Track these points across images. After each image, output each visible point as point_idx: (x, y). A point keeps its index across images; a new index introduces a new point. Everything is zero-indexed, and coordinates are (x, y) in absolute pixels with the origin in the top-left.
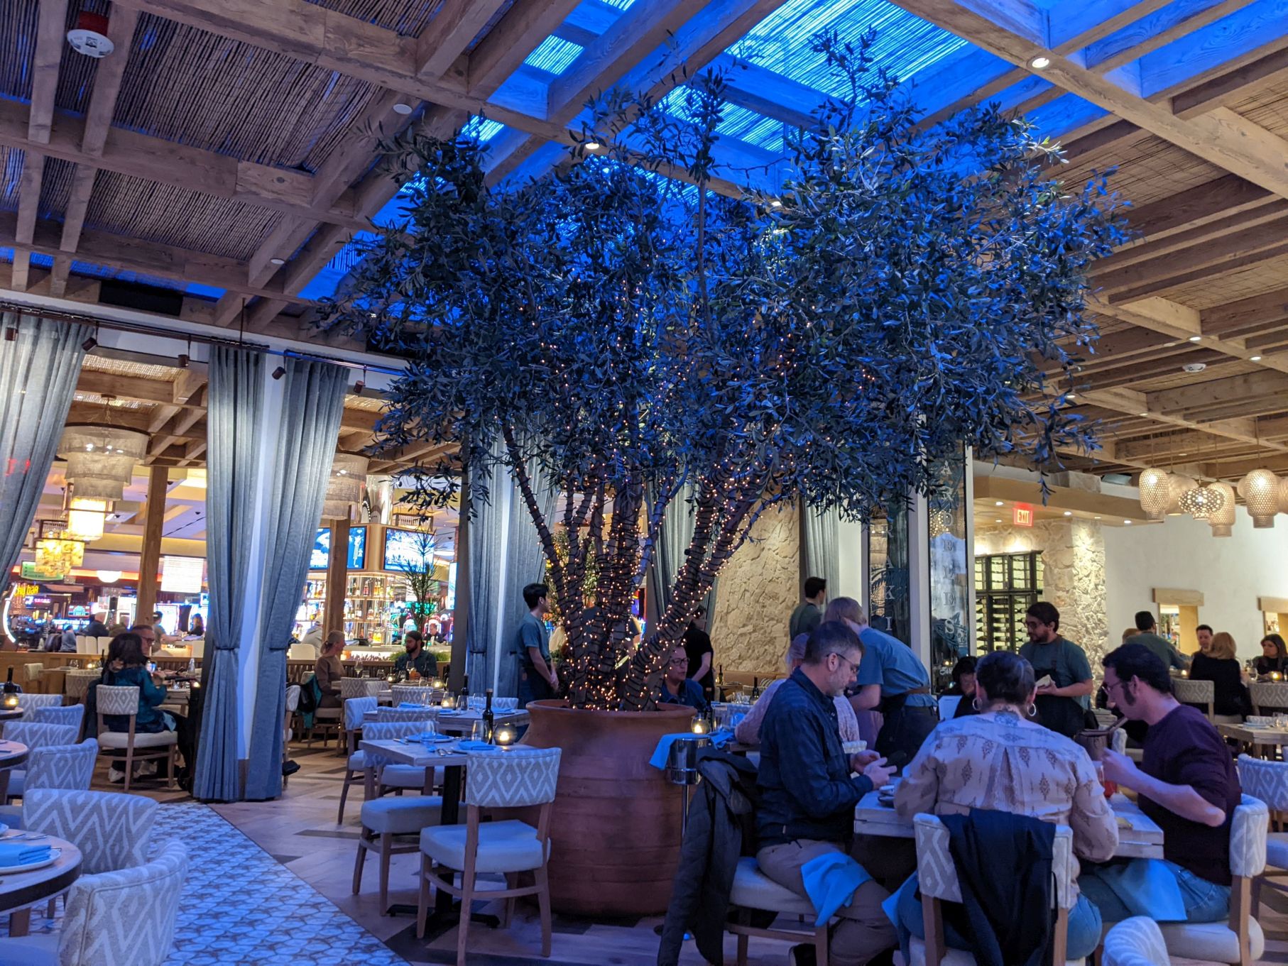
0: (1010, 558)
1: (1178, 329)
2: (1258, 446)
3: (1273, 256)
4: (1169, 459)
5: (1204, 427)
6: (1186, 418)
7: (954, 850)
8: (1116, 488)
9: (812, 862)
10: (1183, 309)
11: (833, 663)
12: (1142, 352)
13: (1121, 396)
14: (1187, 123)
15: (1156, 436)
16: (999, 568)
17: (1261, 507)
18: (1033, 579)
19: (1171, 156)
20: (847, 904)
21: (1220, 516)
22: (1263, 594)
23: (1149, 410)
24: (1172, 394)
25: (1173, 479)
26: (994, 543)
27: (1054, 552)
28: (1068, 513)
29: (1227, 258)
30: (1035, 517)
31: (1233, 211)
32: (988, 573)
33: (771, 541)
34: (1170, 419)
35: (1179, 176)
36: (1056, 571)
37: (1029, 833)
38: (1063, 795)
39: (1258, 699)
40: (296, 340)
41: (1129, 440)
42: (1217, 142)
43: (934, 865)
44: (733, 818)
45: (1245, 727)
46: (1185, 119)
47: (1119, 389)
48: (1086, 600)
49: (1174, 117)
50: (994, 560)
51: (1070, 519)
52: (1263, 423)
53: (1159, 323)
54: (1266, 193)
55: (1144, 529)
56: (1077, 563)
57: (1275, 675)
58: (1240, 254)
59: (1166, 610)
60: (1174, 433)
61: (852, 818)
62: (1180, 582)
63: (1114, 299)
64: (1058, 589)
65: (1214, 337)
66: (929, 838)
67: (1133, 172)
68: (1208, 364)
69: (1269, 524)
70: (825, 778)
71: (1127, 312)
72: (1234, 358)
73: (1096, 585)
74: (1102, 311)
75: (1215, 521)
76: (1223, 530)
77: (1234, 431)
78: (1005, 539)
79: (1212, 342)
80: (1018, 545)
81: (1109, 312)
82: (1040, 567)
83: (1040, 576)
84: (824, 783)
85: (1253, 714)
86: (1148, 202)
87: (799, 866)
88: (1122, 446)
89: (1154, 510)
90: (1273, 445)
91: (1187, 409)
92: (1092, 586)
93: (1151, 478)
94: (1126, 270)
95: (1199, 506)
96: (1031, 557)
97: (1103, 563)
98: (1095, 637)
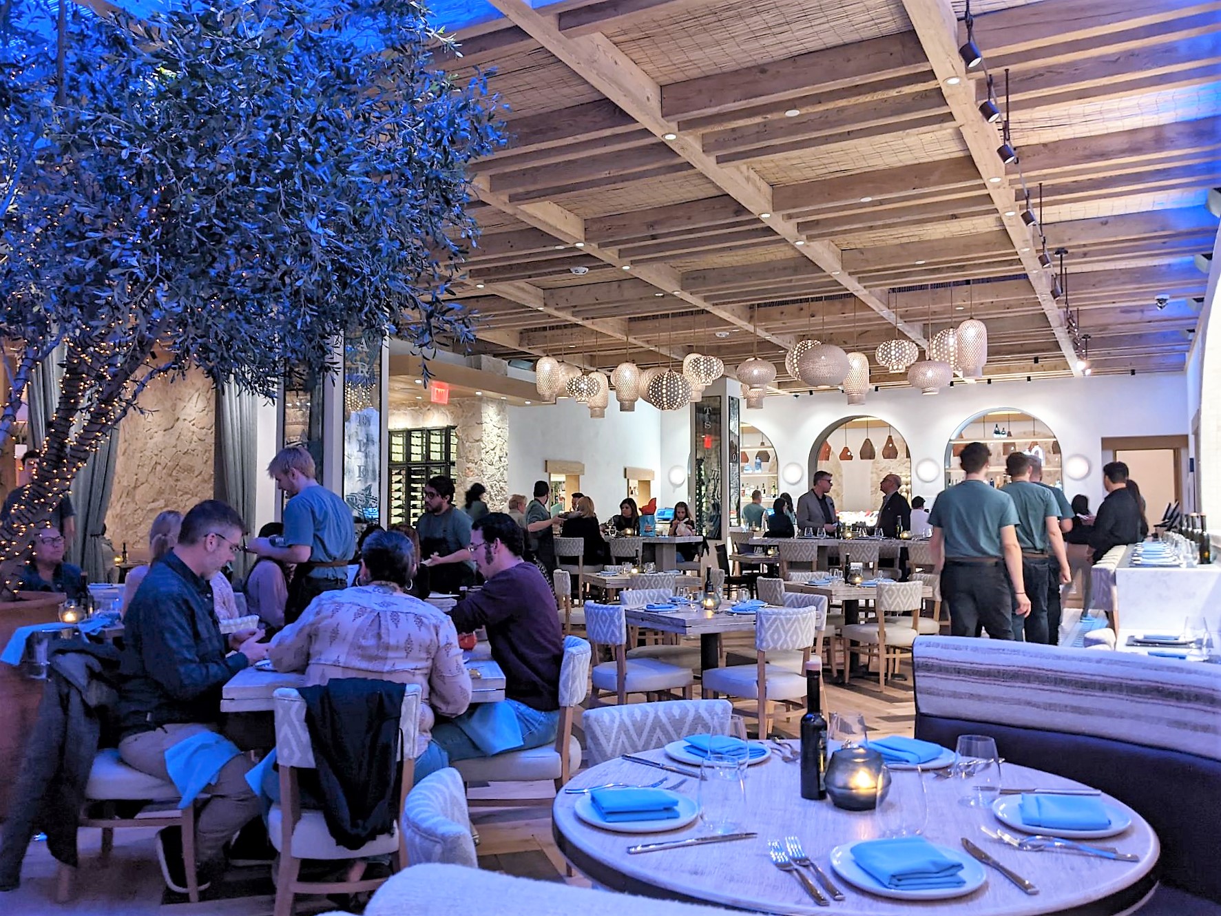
0: (427, 433)
1: (566, 234)
2: (627, 343)
3: (639, 178)
4: (561, 349)
5: (588, 324)
6: (574, 314)
7: (310, 720)
8: (518, 372)
9: (177, 747)
10: (571, 216)
11: (211, 543)
12: (538, 251)
13: (522, 289)
14: (570, 42)
15: (552, 328)
16: (418, 441)
17: (626, 395)
18: (447, 452)
19: (558, 71)
20: (213, 783)
21: (597, 400)
22: (628, 465)
23: (545, 305)
24: (565, 293)
25: (563, 367)
26: (415, 418)
27: (466, 427)
28: (479, 393)
29: (604, 174)
30: (451, 395)
31: (608, 132)
32: (408, 445)
33: (188, 410)
34: (562, 315)
35: (566, 91)
36: (467, 444)
37: (381, 695)
38: (424, 655)
39: (615, 551)
41: (531, 330)
42: (595, 64)
43: (290, 736)
44: (89, 711)
45: (601, 576)
46: (569, 37)
47: (521, 283)
48: (491, 470)
49: (560, 33)
50: (415, 434)
51: (480, 399)
52: (633, 324)
53: (551, 226)
54: (633, 120)
55: (539, 409)
56: (485, 438)
57: (629, 531)
58: (614, 173)
59: (555, 478)
60: (566, 327)
61: (219, 697)
62: (569, 456)
63: (513, 199)
64: (468, 461)
65: (594, 245)
66: (287, 711)
67: (527, 79)
68: (590, 268)
69: (631, 408)
70: (195, 662)
71: (524, 212)
72: (610, 265)
73: (500, 458)
74: (504, 208)
75: (593, 405)
76: (598, 412)
77: (610, 329)
78: (424, 414)
79: (593, 249)
80: (437, 420)
81: (509, 210)
82: (454, 440)
83: (453, 448)
84: (194, 666)
85: (611, 564)
86: (542, 111)
87: (163, 752)
88: (526, 335)
89: (547, 393)
90: (640, 343)
91: (575, 307)
92: (497, 458)
93: (546, 365)
94: (524, 172)
95: (580, 391)
96: (446, 432)
97: (506, 438)
98: (497, 503)
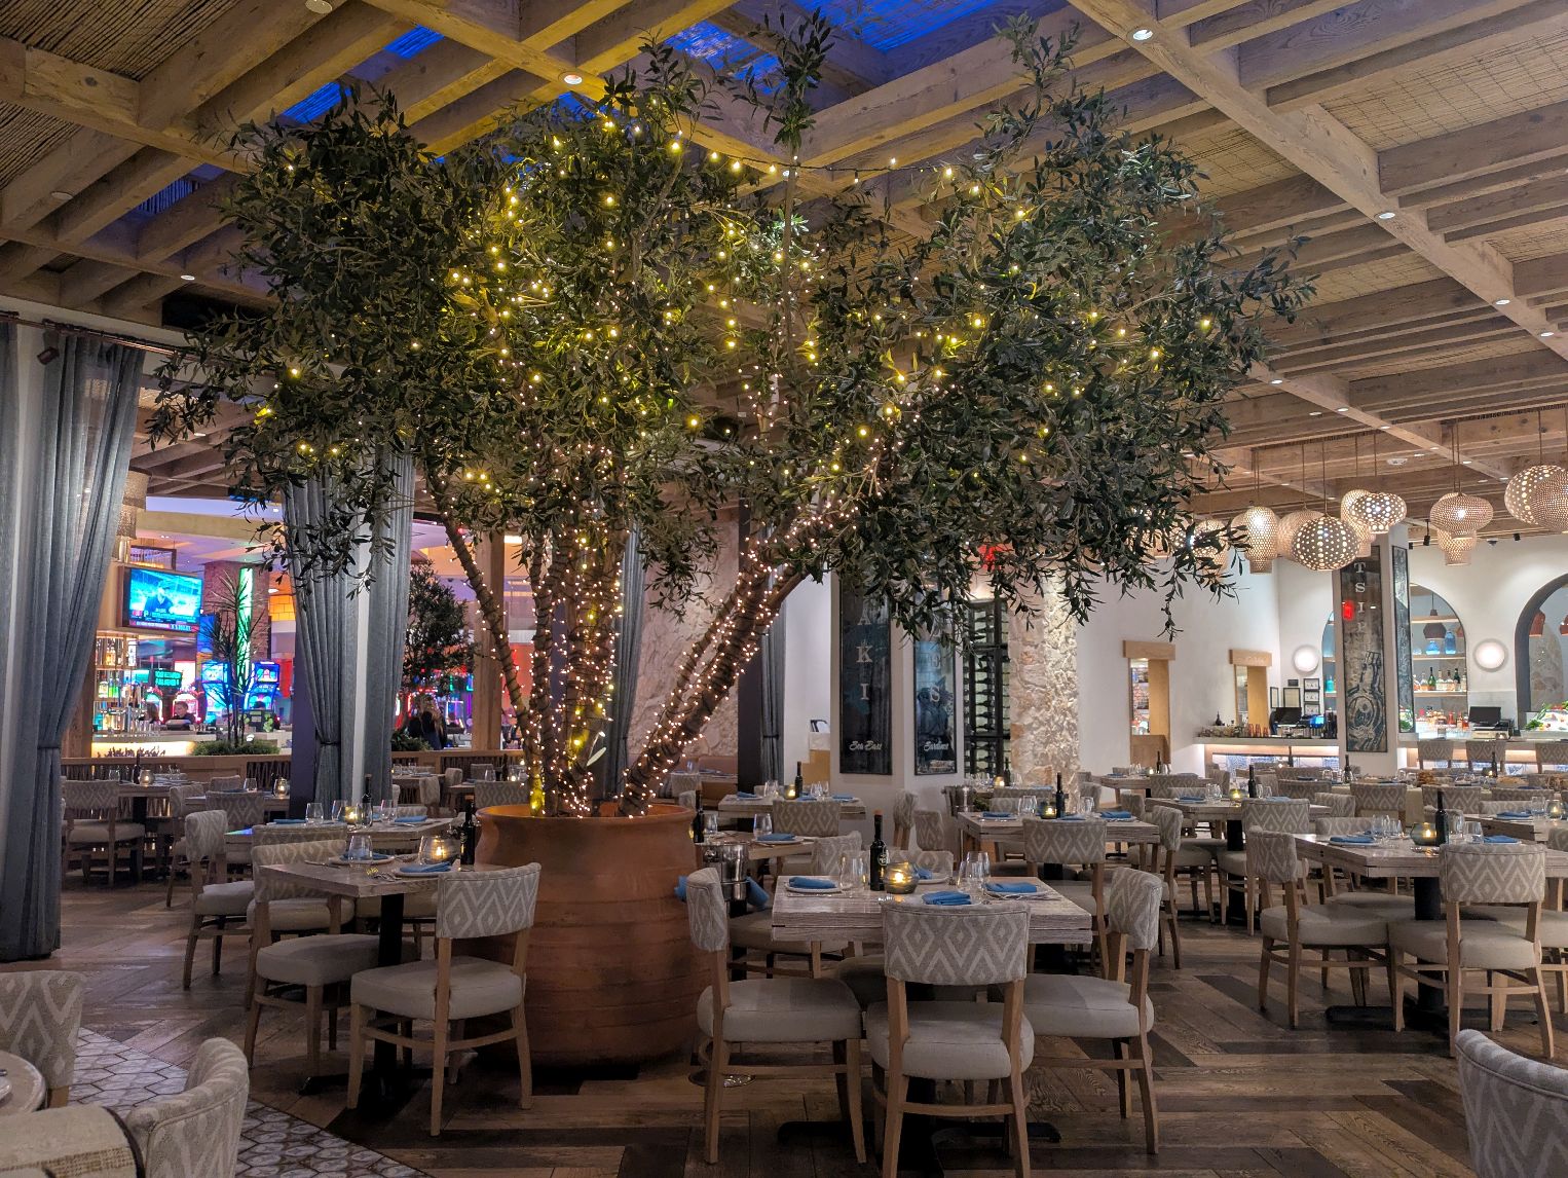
2: (1251, 479)
14: (1279, 118)
17: (1259, 550)
18: (997, 632)
22: (1234, 646)
40: (59, 305)
42: (1305, 140)
46: (1279, 113)
48: (1056, 655)
49: (1267, 110)
56: (1047, 613)
64: (1026, 644)
73: (1067, 638)
80: (981, 591)
83: (1005, 628)
90: (1268, 479)
92: (1062, 639)
96: (995, 606)
98: (1064, 699)
